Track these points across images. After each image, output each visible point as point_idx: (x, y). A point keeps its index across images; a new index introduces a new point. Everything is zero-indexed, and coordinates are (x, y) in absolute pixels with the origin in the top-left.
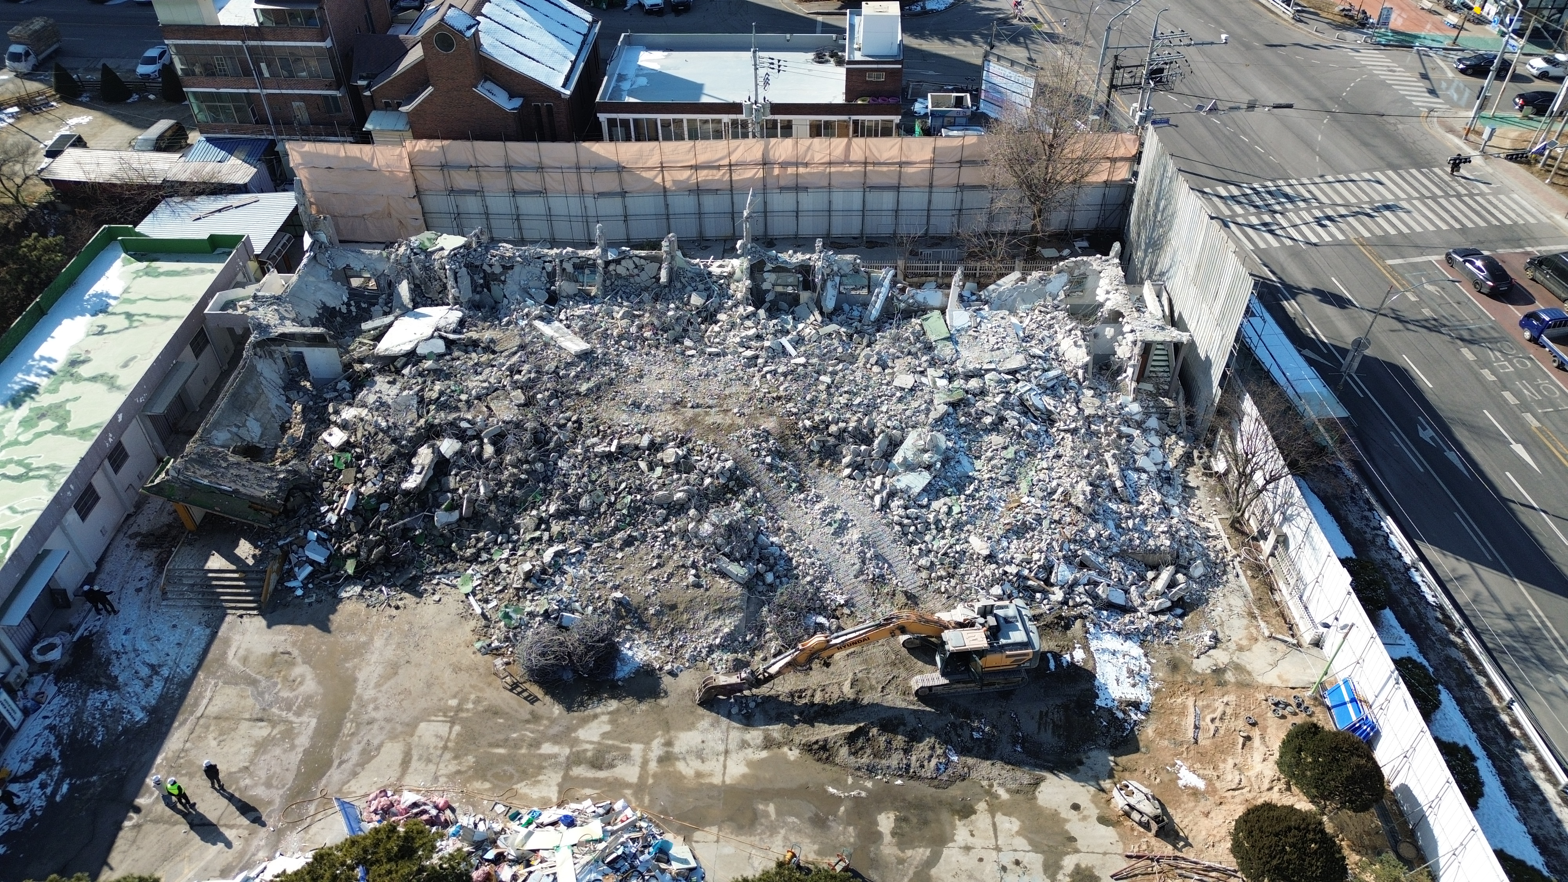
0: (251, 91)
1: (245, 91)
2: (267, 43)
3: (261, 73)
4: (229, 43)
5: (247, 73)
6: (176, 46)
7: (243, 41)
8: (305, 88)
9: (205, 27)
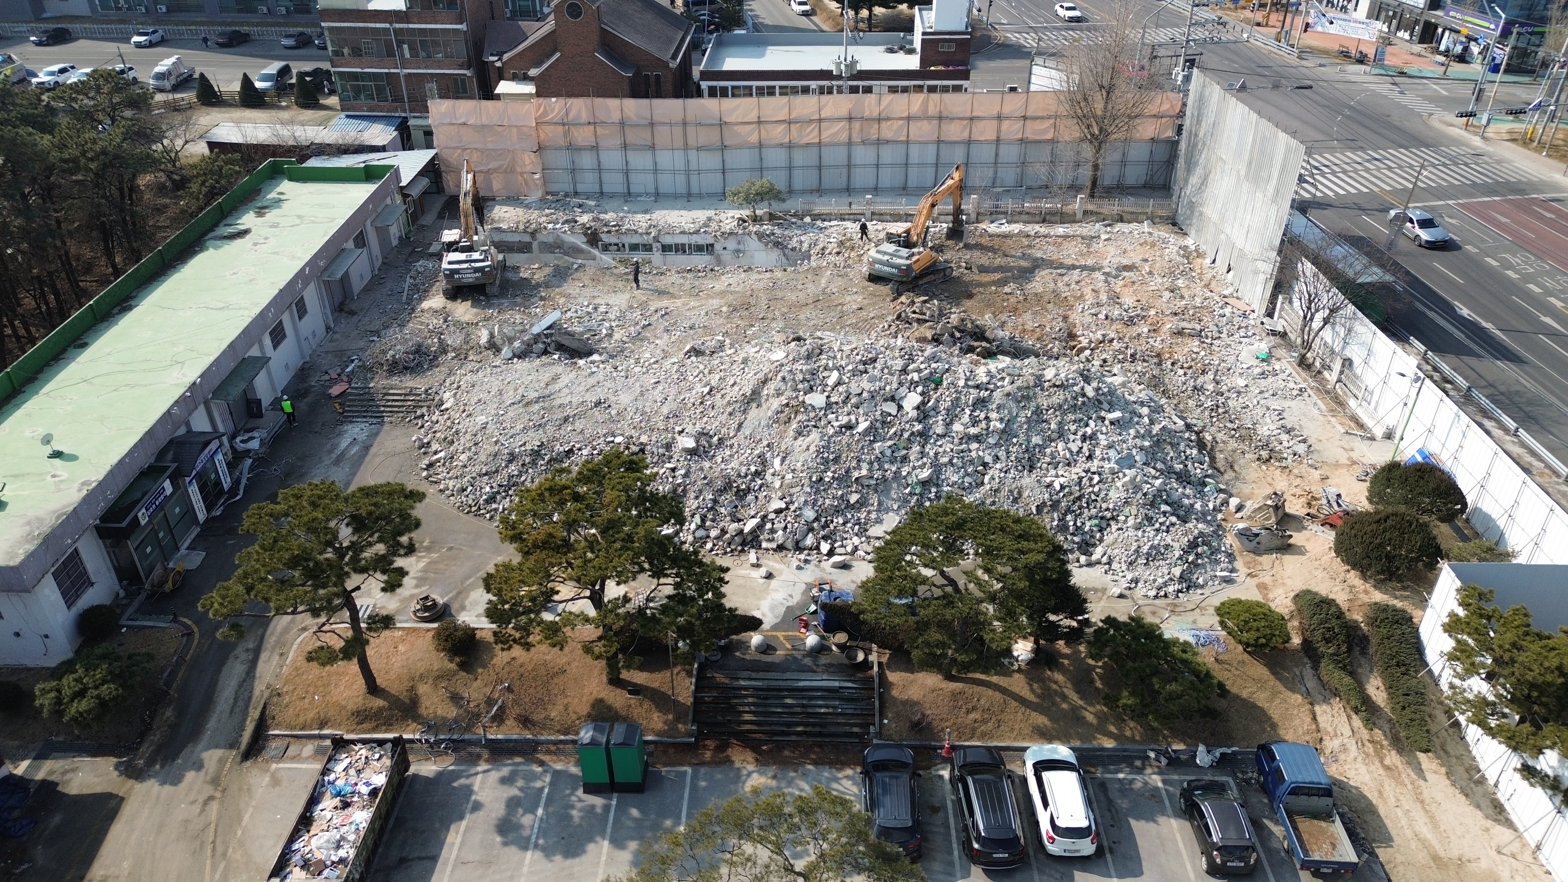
0: (392, 71)
1: (386, 71)
2: (411, 26)
3: (402, 55)
4: (378, 25)
5: (390, 54)
6: (331, 29)
7: (391, 23)
8: (439, 68)
9: (359, 11)
